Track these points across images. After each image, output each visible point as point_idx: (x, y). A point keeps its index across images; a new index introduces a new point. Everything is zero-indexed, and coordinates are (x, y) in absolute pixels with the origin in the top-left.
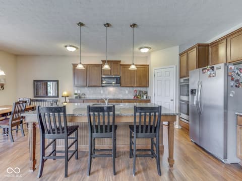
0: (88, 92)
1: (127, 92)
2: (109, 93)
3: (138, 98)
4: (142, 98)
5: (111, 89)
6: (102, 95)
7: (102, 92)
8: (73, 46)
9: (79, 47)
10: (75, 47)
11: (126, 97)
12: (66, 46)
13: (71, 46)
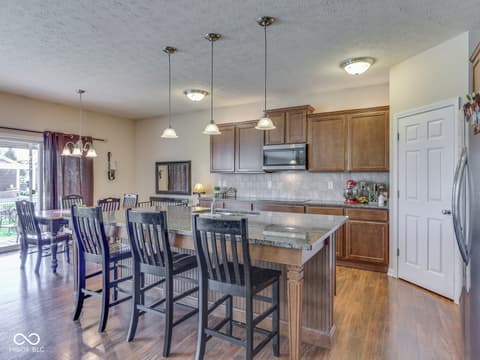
0: (242, 184)
1: (331, 186)
2: (287, 187)
3: (358, 202)
4: (372, 204)
5: (291, 178)
6: (270, 192)
7: (270, 185)
8: (198, 91)
9: (209, 91)
10: (203, 92)
11: (328, 200)
12: (186, 93)
13: (193, 91)
